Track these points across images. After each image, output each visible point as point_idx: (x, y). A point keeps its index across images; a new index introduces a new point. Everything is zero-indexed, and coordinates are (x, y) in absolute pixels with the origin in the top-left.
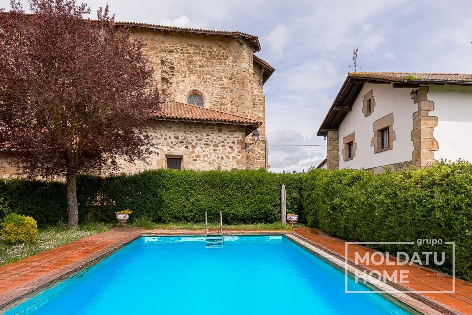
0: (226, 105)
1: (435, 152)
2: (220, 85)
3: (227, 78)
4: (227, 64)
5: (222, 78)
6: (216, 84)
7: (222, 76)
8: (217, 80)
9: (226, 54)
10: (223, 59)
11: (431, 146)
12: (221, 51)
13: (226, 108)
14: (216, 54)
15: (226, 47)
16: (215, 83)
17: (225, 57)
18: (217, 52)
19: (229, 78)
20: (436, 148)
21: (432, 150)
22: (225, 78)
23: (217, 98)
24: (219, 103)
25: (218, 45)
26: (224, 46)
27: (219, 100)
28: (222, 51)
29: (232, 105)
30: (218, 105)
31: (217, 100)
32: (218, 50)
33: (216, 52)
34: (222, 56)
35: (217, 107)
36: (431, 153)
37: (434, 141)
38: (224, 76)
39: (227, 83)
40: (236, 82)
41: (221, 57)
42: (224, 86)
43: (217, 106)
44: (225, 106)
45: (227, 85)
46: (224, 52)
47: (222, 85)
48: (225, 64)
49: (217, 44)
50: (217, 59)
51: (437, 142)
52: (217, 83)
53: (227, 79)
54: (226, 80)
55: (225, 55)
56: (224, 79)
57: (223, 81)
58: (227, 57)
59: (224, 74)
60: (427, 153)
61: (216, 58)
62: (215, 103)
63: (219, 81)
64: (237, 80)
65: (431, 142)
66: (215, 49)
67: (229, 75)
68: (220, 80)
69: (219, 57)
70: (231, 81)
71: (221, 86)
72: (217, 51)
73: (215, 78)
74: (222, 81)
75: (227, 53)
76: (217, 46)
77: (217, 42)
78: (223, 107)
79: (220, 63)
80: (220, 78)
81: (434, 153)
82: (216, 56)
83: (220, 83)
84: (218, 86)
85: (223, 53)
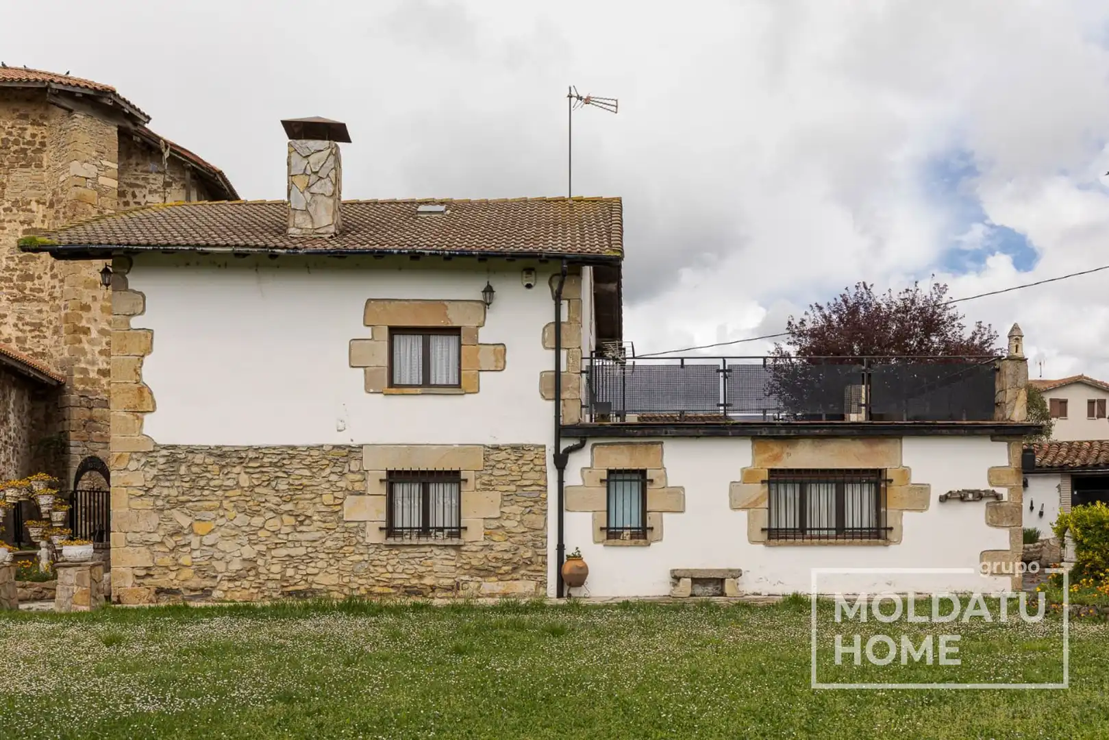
0: (40, 278)
1: (147, 417)
2: (22, 223)
3: (44, 204)
4: (45, 164)
5: (29, 203)
6: (10, 221)
7: (29, 199)
8: (15, 210)
9: (40, 136)
10: (33, 151)
11: (137, 401)
12: (26, 129)
13: (37, 286)
14: (12, 138)
15: (42, 117)
16: (7, 219)
17: (37, 146)
18: (15, 133)
19: (48, 204)
20: (148, 407)
21: (138, 412)
22: (38, 202)
23: (12, 259)
24: (18, 272)
25: (18, 114)
26: (33, 116)
27: (17, 264)
28: (31, 130)
29: (54, 277)
30: (15, 278)
31: (12, 265)
32: (18, 126)
33: (10, 134)
34: (29, 143)
35: (12, 284)
36: (138, 418)
37: (143, 392)
38: (34, 199)
39: (44, 216)
40: (61, 215)
41: (26, 147)
42: (34, 225)
43: (11, 280)
44: (36, 281)
45: (43, 222)
46: (35, 132)
47: (29, 224)
48: (39, 166)
49: (15, 111)
50: (14, 153)
51: (151, 393)
52: (15, 217)
53: (44, 207)
54: (40, 211)
55: (38, 139)
56: (34, 206)
57: (30, 211)
58: (43, 144)
59: (33, 191)
60: (124, 418)
61: (12, 149)
62: (7, 274)
63: (21, 213)
64: (63, 210)
65: (136, 392)
66: (10, 124)
67: (49, 196)
68: (23, 211)
69: (22, 146)
70: (52, 212)
71: (26, 227)
72: (13, 130)
73: (7, 205)
74: (27, 213)
75: (45, 134)
76: (15, 116)
77: (16, 106)
78: (29, 284)
79: (23, 163)
80: (21, 205)
81: (142, 420)
82: (10, 144)
83: (22, 218)
84: (16, 225)
85: (34, 136)
